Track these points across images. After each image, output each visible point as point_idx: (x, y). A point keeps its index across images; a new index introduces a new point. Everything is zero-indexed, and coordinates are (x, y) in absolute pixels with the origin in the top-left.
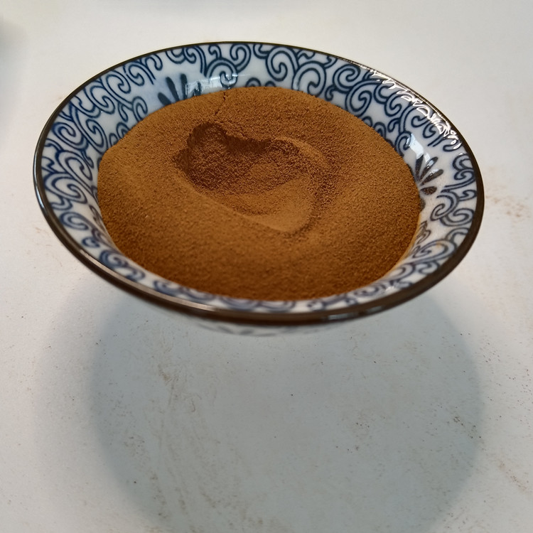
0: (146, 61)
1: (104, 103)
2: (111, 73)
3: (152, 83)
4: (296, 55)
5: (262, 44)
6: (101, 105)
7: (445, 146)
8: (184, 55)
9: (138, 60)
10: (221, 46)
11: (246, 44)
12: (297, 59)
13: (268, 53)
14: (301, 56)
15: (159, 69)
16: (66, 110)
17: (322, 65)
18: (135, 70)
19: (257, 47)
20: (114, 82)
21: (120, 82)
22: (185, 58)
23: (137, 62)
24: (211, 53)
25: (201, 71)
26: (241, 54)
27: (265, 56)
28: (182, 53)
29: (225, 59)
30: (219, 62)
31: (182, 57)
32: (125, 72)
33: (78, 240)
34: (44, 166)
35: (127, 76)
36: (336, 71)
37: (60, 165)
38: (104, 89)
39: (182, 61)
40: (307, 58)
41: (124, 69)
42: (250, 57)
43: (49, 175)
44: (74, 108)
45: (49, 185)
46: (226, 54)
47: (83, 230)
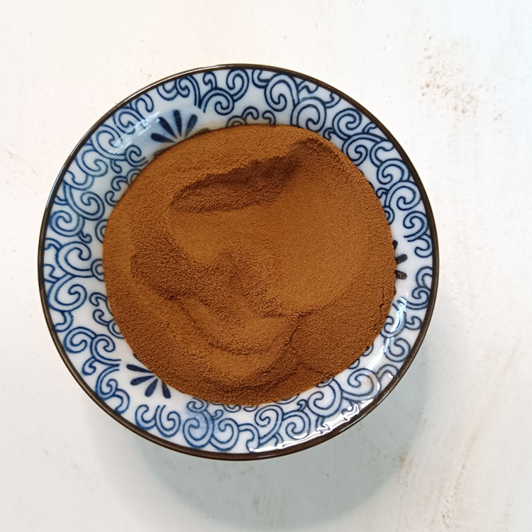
0: (136, 104)
1: (96, 168)
2: (101, 128)
3: (144, 127)
4: (297, 86)
5: (262, 68)
6: (93, 171)
7: (417, 248)
8: (177, 89)
9: (129, 105)
10: (216, 73)
11: (243, 67)
12: (298, 92)
13: (268, 81)
14: (303, 88)
15: (149, 111)
16: (60, 193)
17: (323, 103)
18: (126, 118)
19: (257, 72)
20: (104, 139)
21: (111, 137)
22: (178, 93)
23: (127, 108)
24: (206, 84)
25: (195, 105)
26: (238, 82)
27: (264, 85)
28: (175, 87)
29: (221, 89)
30: (214, 92)
31: (175, 92)
32: (115, 123)
33: (79, 369)
34: (46, 276)
35: (118, 127)
36: (338, 114)
37: (61, 267)
38: (96, 151)
39: (175, 97)
40: (310, 92)
41: (114, 120)
42: (248, 85)
43: (52, 287)
44: (67, 187)
45: (52, 301)
46: (222, 83)
47: (83, 350)
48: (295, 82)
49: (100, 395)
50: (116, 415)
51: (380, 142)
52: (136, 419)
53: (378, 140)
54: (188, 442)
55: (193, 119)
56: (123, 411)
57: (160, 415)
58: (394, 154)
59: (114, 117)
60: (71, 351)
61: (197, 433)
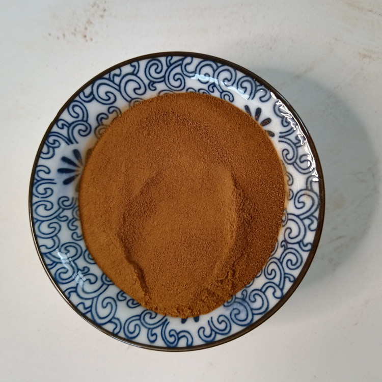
0: (38, 176)
1: (53, 230)
2: (34, 207)
3: (55, 183)
4: (109, 79)
5: (82, 90)
6: (53, 232)
7: (260, 98)
8: (51, 147)
9: (35, 181)
11: (72, 100)
12: (113, 82)
13: (92, 93)
14: (113, 77)
15: (49, 173)
16: (48, 262)
17: (132, 74)
18: (41, 189)
19: (81, 95)
20: (41, 211)
21: (43, 207)
22: (54, 148)
23: (36, 183)
24: (62, 128)
25: (69, 144)
26: (77, 110)
27: (92, 97)
28: (49, 147)
29: (73, 123)
30: (71, 128)
31: (51, 150)
32: (38, 197)
33: (147, 343)
34: (84, 311)
35: (42, 198)
36: (145, 71)
37: (86, 299)
38: (43, 221)
39: (54, 151)
40: (118, 76)
41: (36, 196)
42: (84, 106)
43: (92, 314)
44: (48, 255)
45: (99, 321)
46: (70, 119)
47: (140, 331)
48: (106, 79)
49: (172, 345)
50: (190, 347)
51: (182, 63)
52: (203, 340)
53: (180, 62)
54: (242, 325)
55: (76, 152)
56: (192, 342)
57: (213, 325)
58: (196, 61)
59: (34, 194)
60: (135, 337)
61: (242, 316)
